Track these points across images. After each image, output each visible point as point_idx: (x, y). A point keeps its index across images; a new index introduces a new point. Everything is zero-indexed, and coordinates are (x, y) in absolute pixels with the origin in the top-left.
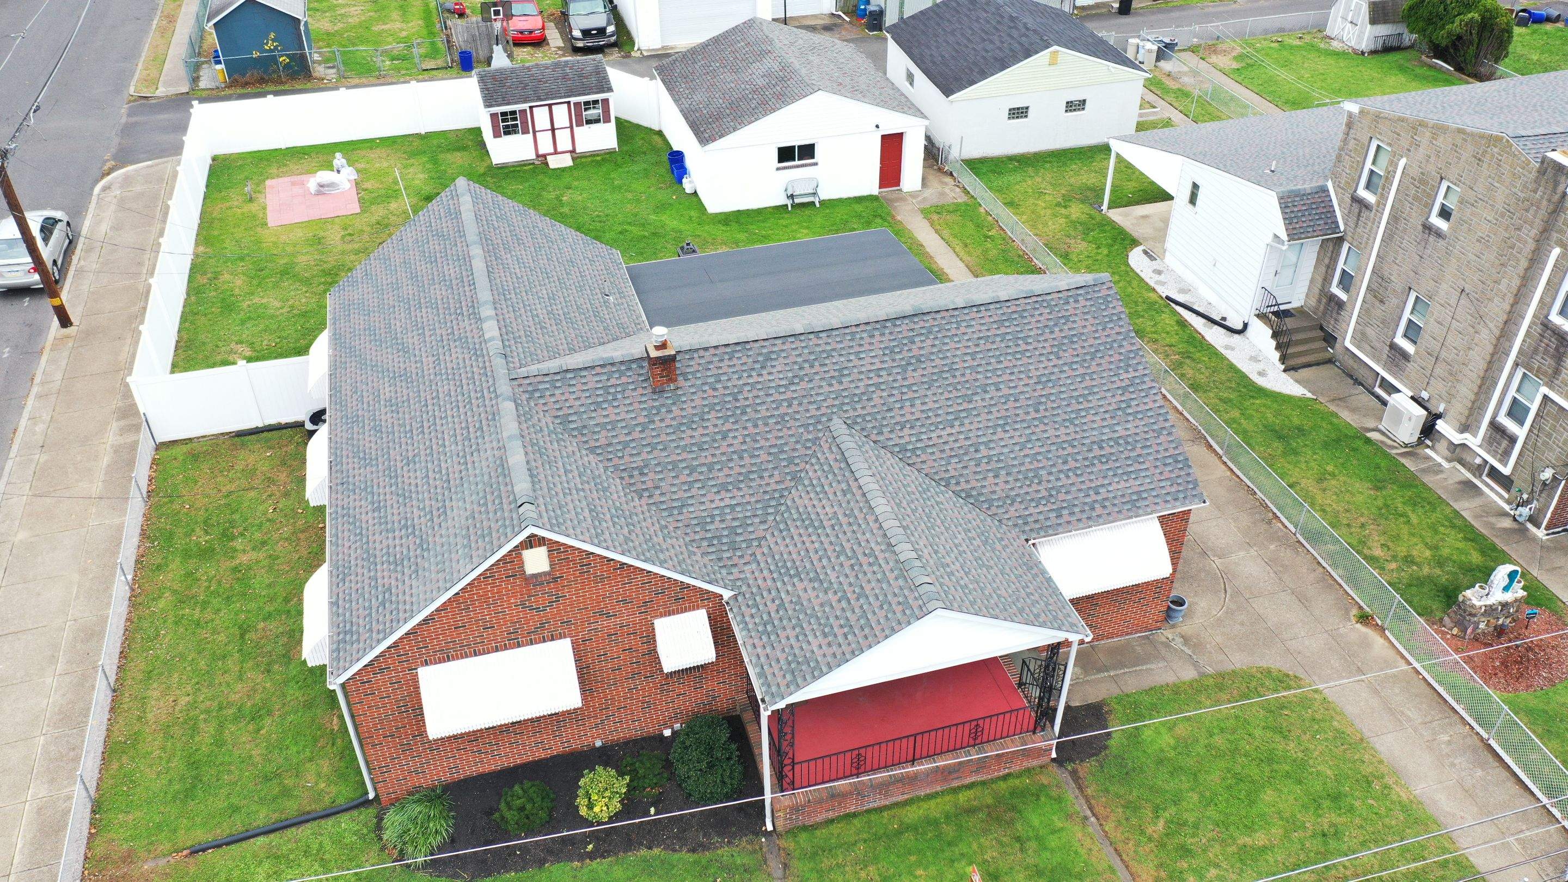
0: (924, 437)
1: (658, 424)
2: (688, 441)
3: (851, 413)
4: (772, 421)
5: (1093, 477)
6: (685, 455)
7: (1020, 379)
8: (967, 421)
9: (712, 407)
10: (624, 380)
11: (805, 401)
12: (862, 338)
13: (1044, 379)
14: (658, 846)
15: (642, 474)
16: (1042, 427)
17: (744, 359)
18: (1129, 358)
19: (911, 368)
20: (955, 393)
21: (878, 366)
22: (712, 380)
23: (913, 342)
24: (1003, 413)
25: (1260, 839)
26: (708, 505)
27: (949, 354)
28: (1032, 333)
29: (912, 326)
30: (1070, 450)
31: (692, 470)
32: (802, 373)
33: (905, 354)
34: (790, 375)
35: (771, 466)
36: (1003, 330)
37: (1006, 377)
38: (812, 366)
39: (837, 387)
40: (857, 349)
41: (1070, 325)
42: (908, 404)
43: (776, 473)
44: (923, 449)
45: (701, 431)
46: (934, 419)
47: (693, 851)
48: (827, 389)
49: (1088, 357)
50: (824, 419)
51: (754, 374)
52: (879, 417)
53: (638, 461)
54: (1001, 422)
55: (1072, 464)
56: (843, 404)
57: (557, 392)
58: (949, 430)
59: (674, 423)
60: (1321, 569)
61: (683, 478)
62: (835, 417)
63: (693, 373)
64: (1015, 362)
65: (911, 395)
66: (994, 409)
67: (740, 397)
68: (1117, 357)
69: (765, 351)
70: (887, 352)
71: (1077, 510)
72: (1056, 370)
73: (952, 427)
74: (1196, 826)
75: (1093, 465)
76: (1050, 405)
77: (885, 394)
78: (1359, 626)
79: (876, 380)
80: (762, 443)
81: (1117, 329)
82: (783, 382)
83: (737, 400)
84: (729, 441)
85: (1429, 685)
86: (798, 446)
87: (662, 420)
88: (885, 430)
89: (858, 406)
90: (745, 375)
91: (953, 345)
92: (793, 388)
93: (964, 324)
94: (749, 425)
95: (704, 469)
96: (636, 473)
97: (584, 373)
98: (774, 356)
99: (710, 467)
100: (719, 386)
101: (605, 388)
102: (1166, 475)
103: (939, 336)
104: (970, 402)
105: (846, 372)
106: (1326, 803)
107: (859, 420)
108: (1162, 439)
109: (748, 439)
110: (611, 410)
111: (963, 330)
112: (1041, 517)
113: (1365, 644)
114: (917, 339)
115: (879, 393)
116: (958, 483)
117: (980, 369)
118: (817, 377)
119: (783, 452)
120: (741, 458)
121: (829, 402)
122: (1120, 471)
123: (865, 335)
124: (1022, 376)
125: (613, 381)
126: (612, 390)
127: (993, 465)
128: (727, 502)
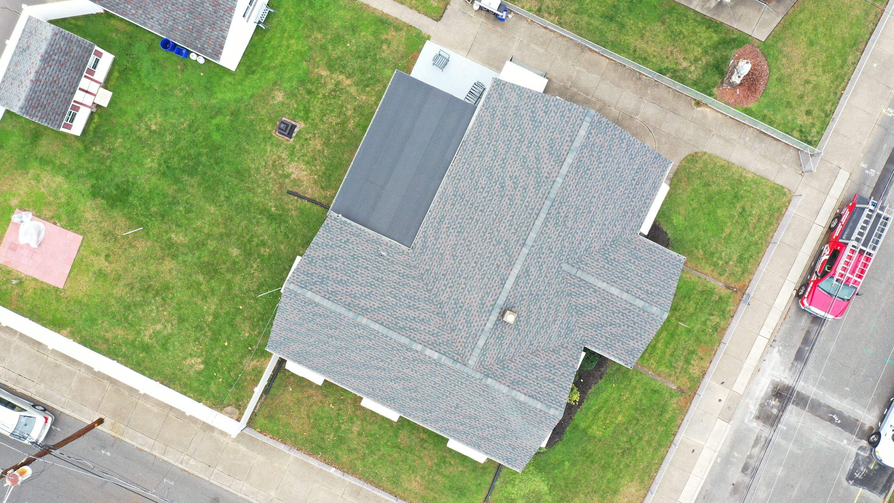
0: (588, 239)
1: (521, 328)
2: (533, 322)
3: (564, 258)
4: (547, 288)
5: (639, 193)
6: (537, 327)
7: (597, 186)
8: (595, 220)
9: (529, 305)
10: (499, 329)
11: (549, 270)
12: (545, 231)
13: (603, 177)
14: (592, 386)
15: (532, 345)
16: (615, 194)
17: (522, 280)
18: (621, 137)
19: (566, 222)
20: (585, 215)
21: (557, 233)
22: (521, 298)
23: (560, 213)
24: (602, 204)
25: (727, 231)
26: (556, 330)
27: (573, 204)
28: (588, 164)
29: (554, 208)
30: (627, 192)
31: (542, 327)
32: (540, 263)
33: (561, 220)
34: (538, 268)
35: (559, 300)
36: (580, 174)
37: (593, 190)
38: (541, 258)
39: (553, 255)
40: (547, 236)
41: (596, 146)
42: (576, 235)
43: (562, 300)
44: (591, 243)
45: (533, 315)
46: (586, 230)
47: (601, 378)
48: (551, 259)
49: (609, 152)
50: (559, 269)
51: (529, 281)
52: (572, 249)
53: (528, 343)
54: (604, 207)
55: (631, 196)
56: (560, 258)
57: (487, 355)
58: (593, 228)
59: (525, 322)
60: (671, 90)
61: (542, 332)
62: (562, 265)
63: (514, 303)
64: (591, 182)
65: (574, 231)
66: (599, 206)
67: (533, 292)
68: (617, 141)
69: (524, 271)
70: (556, 226)
71: (642, 209)
72: (604, 168)
73: (593, 226)
74: (709, 243)
75: (636, 188)
76: (611, 183)
77: (567, 240)
78: (698, 109)
79: (561, 239)
80: (551, 297)
81: (610, 130)
82: (539, 273)
83: (533, 294)
84: (543, 308)
85: (732, 118)
86: (561, 285)
87: (521, 326)
88: (577, 251)
89: (564, 253)
90: (527, 285)
91: (571, 199)
92: (542, 271)
93: (568, 187)
94: (543, 297)
95: (545, 323)
96: (530, 347)
97: (487, 342)
98: (528, 269)
99: (546, 321)
100: (524, 297)
101: (498, 338)
102: (657, 167)
103: (565, 200)
104: (591, 212)
105: (551, 247)
106: (734, 201)
107: (568, 257)
108: (648, 155)
109: (547, 301)
110: (506, 341)
111: (569, 189)
112: (635, 223)
113: (705, 116)
114: (560, 210)
115: (565, 242)
116: (608, 241)
117: (585, 197)
118: (545, 259)
119: (558, 292)
120: (550, 308)
121: (556, 262)
122: (644, 182)
123: (545, 228)
124: (597, 183)
125: (497, 334)
126: (500, 336)
127: (612, 223)
128: (559, 323)
